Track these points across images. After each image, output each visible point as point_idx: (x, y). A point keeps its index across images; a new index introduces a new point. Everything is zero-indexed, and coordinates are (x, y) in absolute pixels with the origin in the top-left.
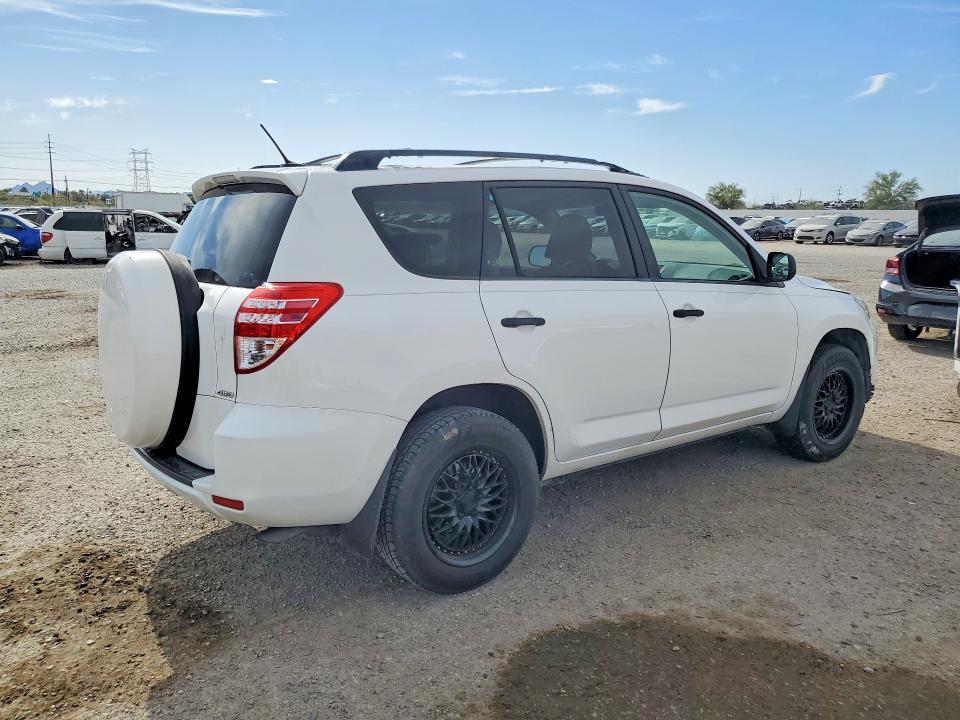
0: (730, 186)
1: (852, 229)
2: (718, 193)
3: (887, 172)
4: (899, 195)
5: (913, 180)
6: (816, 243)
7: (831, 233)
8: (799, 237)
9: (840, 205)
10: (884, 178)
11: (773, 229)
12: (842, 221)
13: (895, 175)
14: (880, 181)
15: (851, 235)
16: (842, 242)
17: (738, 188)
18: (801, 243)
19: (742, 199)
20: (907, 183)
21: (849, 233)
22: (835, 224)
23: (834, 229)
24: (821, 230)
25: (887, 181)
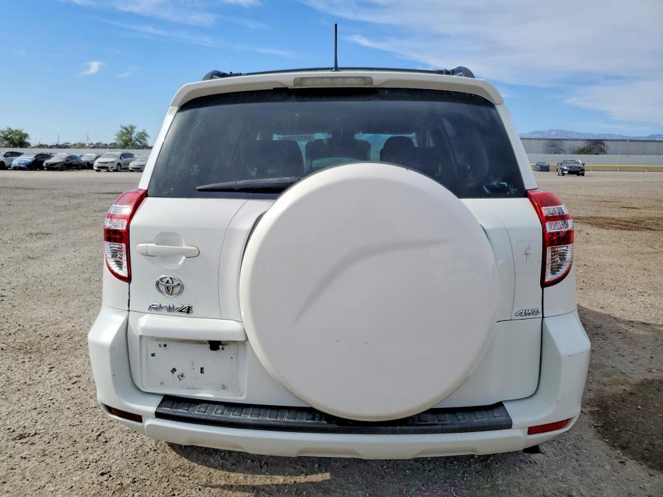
0: (16, 131)
1: (131, 161)
2: (7, 135)
3: (127, 125)
4: (137, 140)
5: (144, 131)
6: (108, 171)
7: (119, 164)
8: (98, 167)
9: (92, 146)
10: (126, 129)
11: (74, 161)
12: (124, 156)
13: (132, 128)
14: (124, 131)
15: (132, 165)
16: (126, 169)
17: (24, 132)
18: (99, 171)
19: (27, 140)
20: (141, 133)
21: (131, 164)
22: (121, 158)
23: (120, 161)
24: (112, 162)
25: (128, 131)
